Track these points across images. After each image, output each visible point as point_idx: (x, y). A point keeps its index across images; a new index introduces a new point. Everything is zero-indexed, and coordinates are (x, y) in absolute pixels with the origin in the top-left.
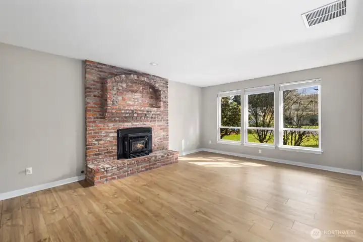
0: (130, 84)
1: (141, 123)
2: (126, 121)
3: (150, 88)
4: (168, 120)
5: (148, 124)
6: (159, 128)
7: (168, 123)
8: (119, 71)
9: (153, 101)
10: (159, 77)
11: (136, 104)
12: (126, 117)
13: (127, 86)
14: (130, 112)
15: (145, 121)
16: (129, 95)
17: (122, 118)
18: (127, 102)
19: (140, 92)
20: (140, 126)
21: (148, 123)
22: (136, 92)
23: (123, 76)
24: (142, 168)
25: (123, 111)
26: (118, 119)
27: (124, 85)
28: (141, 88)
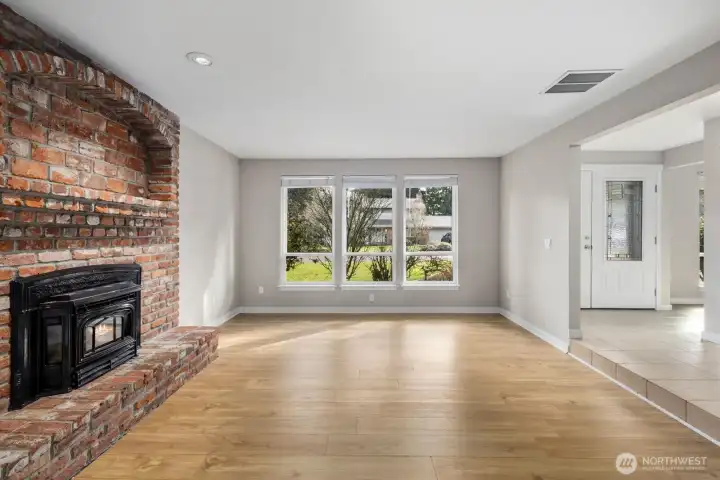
0: (65, 102)
1: (105, 250)
2: (52, 245)
3: (130, 133)
4: (177, 240)
5: (127, 254)
6: (156, 263)
7: (177, 248)
8: (21, 32)
9: (140, 179)
10: (159, 106)
11: (85, 180)
12: (53, 228)
13: (52, 104)
14: (79, 207)
15: (118, 244)
16: (61, 144)
17: (37, 230)
18: (53, 169)
19: (101, 138)
20: (99, 262)
21: (128, 250)
22: (86, 134)
23: (57, 60)
24: (136, 408)
25: (50, 204)
26: (17, 234)
27: (42, 100)
28: (103, 128)
